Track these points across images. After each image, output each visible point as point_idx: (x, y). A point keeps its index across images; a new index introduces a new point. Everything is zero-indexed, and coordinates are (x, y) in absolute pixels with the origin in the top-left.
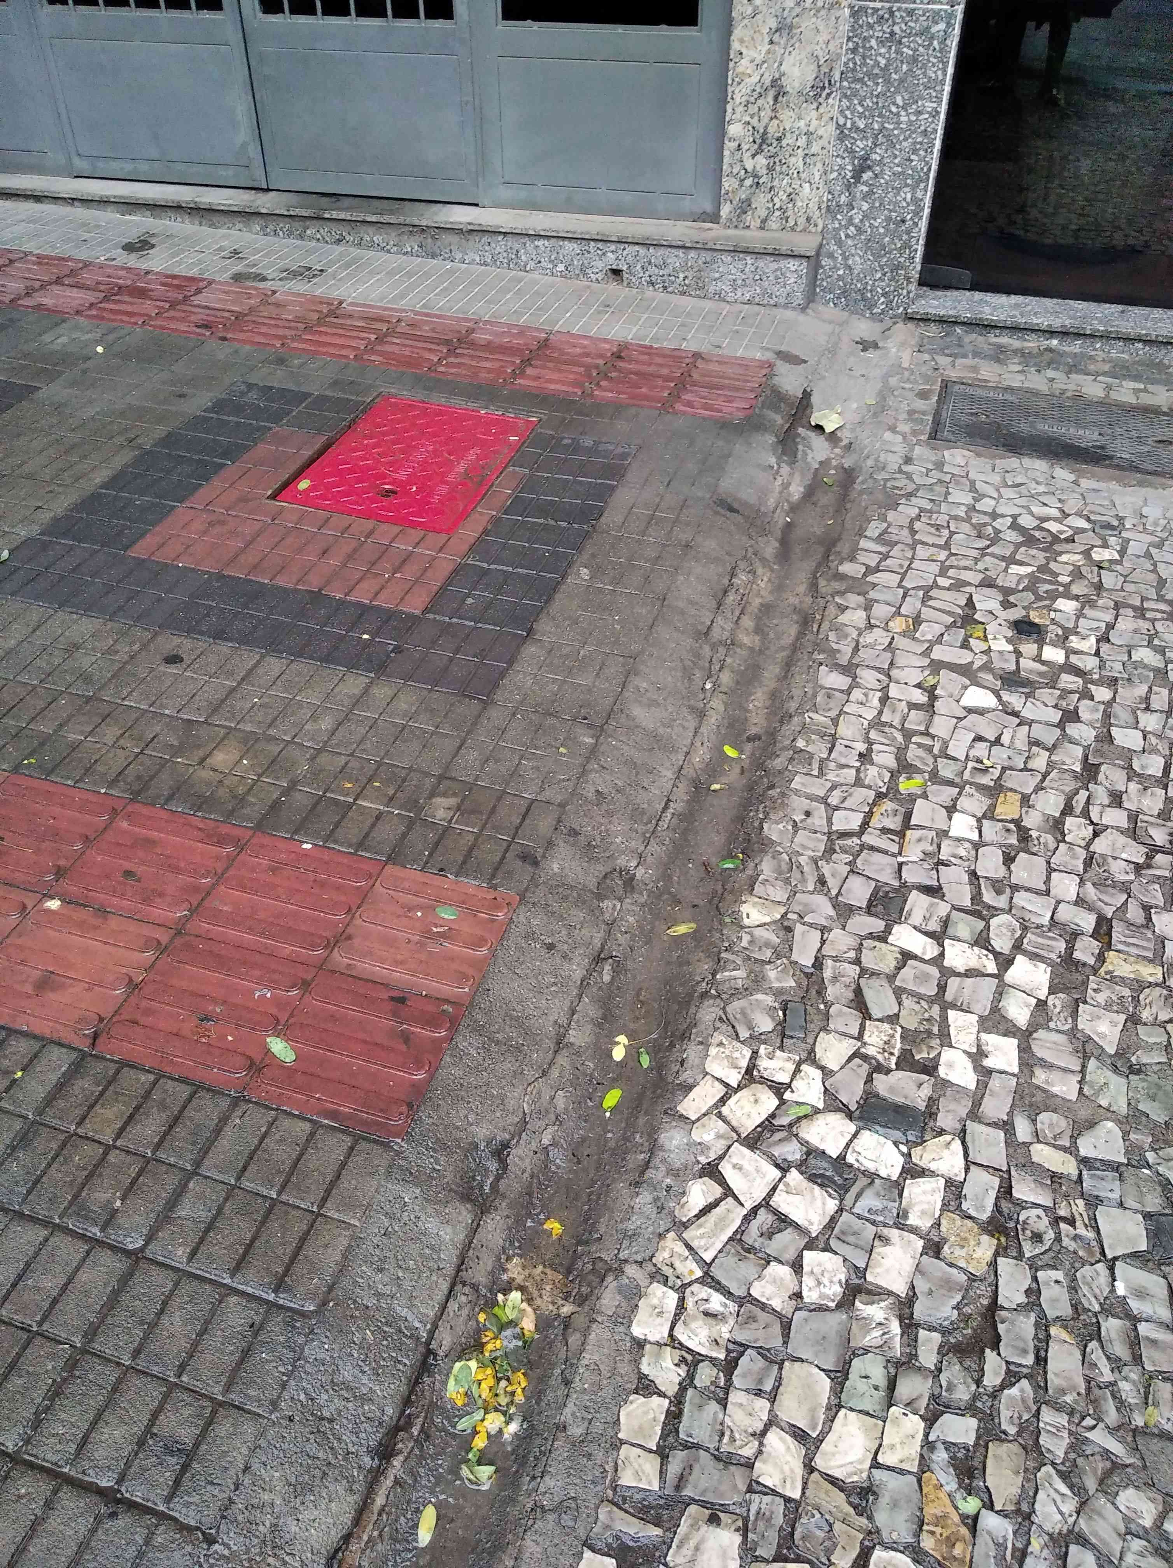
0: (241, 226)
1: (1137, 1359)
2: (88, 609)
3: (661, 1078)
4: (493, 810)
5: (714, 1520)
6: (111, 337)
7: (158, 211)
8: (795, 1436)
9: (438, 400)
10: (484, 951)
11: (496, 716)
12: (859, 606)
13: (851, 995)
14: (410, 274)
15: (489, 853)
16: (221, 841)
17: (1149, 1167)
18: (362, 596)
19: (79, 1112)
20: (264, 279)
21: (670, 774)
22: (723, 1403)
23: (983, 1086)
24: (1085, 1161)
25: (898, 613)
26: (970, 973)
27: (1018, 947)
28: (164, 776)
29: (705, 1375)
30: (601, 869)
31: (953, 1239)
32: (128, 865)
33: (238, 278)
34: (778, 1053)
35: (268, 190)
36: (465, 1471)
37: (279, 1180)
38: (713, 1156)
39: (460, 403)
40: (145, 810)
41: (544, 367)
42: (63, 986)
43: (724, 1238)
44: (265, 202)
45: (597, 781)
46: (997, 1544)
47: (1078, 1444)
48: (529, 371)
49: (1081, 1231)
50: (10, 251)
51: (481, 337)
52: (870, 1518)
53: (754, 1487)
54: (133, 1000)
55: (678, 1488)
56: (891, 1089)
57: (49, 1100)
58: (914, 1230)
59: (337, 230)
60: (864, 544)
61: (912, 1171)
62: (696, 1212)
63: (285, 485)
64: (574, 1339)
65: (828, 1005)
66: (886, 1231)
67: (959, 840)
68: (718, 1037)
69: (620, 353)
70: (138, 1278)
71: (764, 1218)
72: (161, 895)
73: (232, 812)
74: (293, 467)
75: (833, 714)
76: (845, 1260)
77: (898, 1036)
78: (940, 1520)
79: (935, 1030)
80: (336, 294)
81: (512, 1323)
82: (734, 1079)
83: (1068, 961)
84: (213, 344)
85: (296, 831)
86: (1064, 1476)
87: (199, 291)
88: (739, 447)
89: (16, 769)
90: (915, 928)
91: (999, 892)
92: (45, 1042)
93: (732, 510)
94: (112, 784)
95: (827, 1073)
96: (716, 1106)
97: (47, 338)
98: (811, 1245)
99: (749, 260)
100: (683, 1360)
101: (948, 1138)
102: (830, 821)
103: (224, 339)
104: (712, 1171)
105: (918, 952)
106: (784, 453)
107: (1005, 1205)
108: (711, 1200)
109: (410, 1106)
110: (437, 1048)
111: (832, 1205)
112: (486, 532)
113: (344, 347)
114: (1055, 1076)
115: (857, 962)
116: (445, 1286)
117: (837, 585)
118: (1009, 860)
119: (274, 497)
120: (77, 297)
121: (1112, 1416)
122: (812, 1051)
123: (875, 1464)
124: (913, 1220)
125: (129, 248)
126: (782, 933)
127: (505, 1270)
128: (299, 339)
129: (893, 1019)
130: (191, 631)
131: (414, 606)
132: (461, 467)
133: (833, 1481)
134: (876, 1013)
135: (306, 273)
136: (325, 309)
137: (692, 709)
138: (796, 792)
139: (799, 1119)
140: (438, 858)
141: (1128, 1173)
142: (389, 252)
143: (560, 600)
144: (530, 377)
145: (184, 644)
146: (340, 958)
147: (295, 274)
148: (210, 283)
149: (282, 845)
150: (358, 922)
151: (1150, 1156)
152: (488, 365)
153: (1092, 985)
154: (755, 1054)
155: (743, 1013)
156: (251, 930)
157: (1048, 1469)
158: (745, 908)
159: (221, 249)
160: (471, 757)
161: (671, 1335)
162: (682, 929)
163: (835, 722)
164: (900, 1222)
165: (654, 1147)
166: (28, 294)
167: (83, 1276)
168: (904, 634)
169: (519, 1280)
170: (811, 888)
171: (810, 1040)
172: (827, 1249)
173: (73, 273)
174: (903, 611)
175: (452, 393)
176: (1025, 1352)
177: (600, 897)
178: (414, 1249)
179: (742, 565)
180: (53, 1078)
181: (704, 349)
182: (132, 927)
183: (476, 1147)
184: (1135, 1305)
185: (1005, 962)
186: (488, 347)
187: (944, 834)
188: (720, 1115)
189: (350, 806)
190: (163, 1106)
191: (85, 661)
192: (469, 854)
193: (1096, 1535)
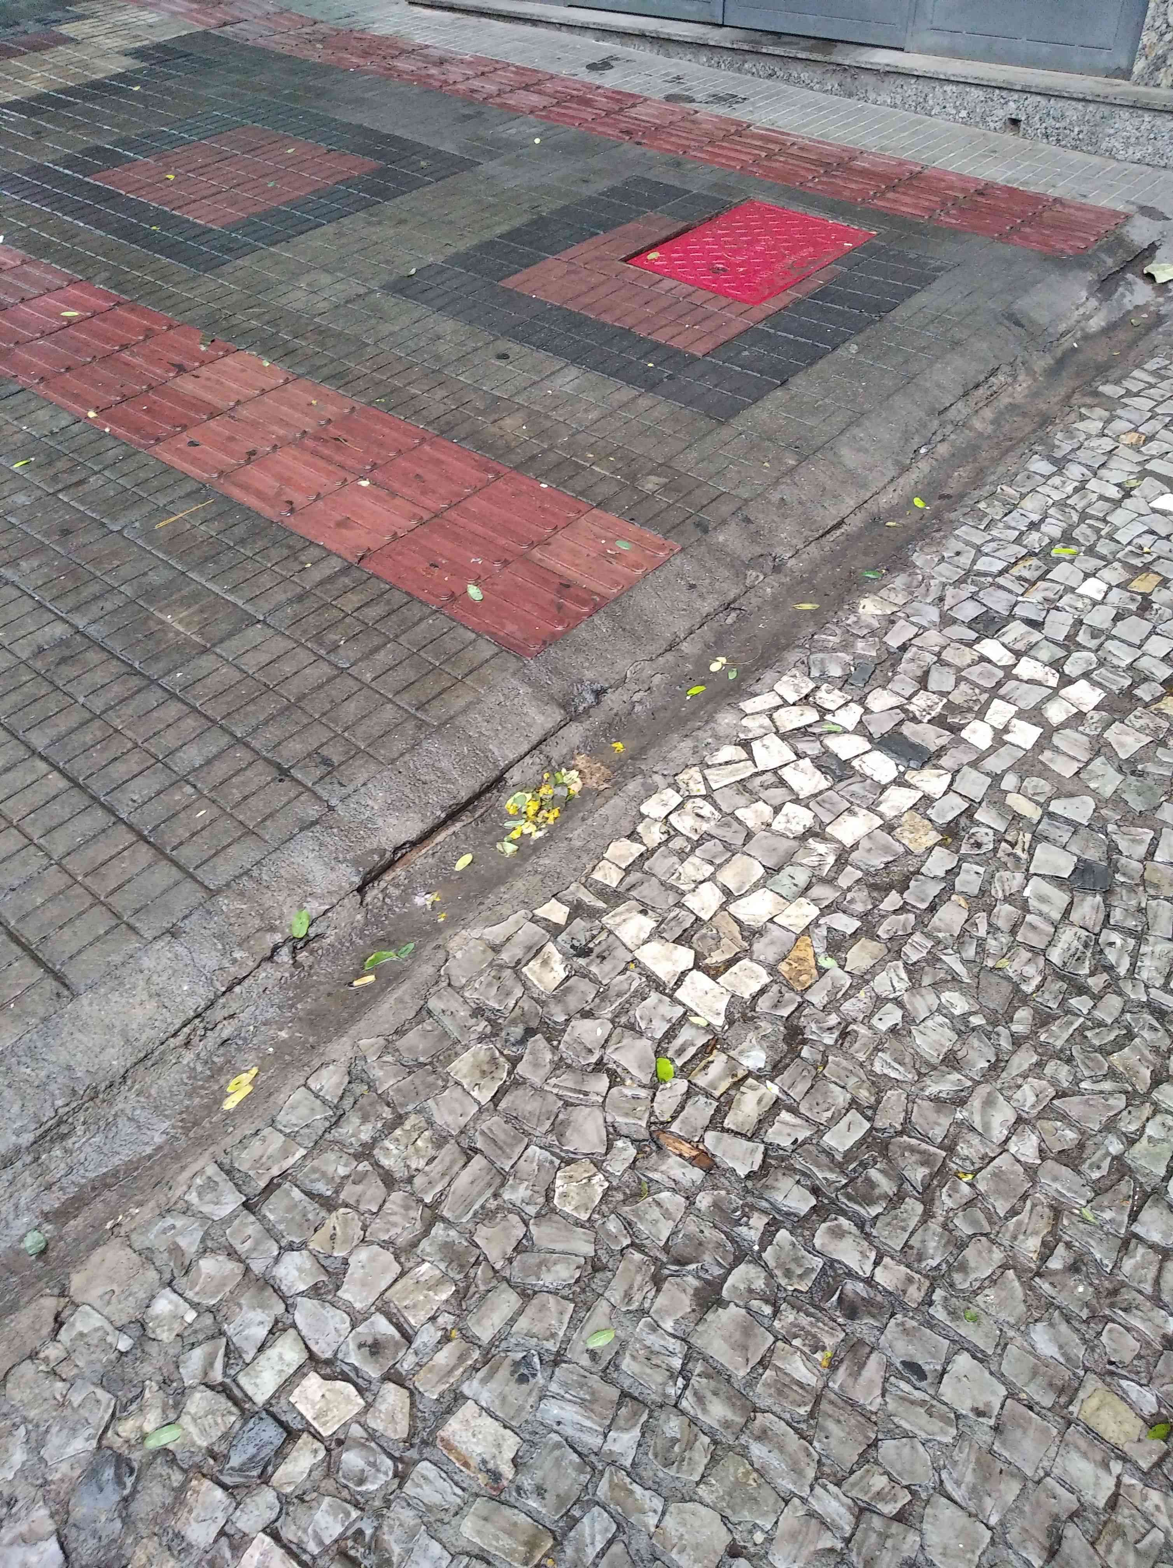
0: (689, 57)
1: (1013, 931)
2: (455, 315)
3: (739, 686)
4: (690, 493)
5: (644, 912)
6: (550, 133)
7: (626, 39)
8: (723, 892)
9: (798, 208)
10: (639, 572)
11: (725, 433)
12: (1101, 419)
13: (919, 673)
14: (821, 109)
15: (674, 517)
16: (487, 470)
17: (1107, 835)
18: (660, 337)
19: (336, 593)
20: (693, 101)
21: (852, 503)
22: (682, 861)
23: (992, 750)
24: (1052, 816)
25: (1135, 430)
26: (1030, 682)
27: (1086, 675)
28: (465, 425)
29: (678, 843)
30: (758, 550)
31: (907, 827)
32: (419, 471)
33: (669, 98)
34: (836, 691)
35: (722, 26)
36: (499, 846)
37: (443, 657)
38: (750, 736)
39: (814, 213)
40: (445, 443)
41: (904, 194)
42: (352, 528)
43: (733, 780)
44: (714, 36)
45: (785, 491)
46: (834, 987)
47: (933, 959)
48: (890, 195)
49: (1018, 851)
50: (497, 62)
51: (859, 164)
52: (751, 945)
53: (679, 905)
54: (393, 545)
55: (628, 890)
56: (915, 733)
57: (321, 583)
58: (881, 816)
59: (772, 65)
60: (1137, 373)
61: (900, 782)
62: (722, 761)
63: (638, 254)
64: (599, 801)
65: (895, 673)
66: (857, 809)
67: (1081, 596)
68: (794, 671)
69: (985, 190)
70: (338, 680)
71: (769, 778)
72: (434, 492)
73: (501, 456)
74: (649, 241)
75: (1024, 490)
76: (816, 816)
77: (941, 705)
78: (800, 960)
79: (976, 708)
80: (747, 118)
81: (564, 785)
82: (792, 698)
83: (1128, 694)
84: (626, 146)
85: (541, 475)
86: (909, 972)
87: (634, 106)
88: (1053, 277)
89: (370, 403)
90: (1003, 644)
91: (1093, 637)
92: (329, 553)
93: (1018, 324)
94: (429, 424)
95: (867, 711)
96: (770, 710)
97: (500, 128)
98: (797, 801)
99: (1147, 117)
100: (668, 832)
101: (942, 772)
102: (974, 562)
103: (639, 143)
104: (746, 745)
105: (994, 659)
106: (1099, 290)
107: (963, 821)
108: (737, 759)
109: (544, 643)
110: (578, 617)
111: (824, 784)
112: (785, 308)
113: (734, 159)
114: (1061, 759)
115: (939, 654)
116: (526, 747)
117: (1088, 400)
118: (1118, 618)
119: (625, 260)
120: (534, 99)
121: (970, 952)
122: (866, 696)
123: (771, 920)
124: (882, 808)
125: (592, 67)
126: (884, 623)
127: (573, 758)
128: (700, 149)
129: (943, 694)
130: (522, 339)
131: (698, 350)
132: (789, 261)
133: (737, 921)
134: (932, 685)
135: (730, 99)
136: (733, 129)
137: (897, 463)
138: (957, 537)
139: (830, 732)
140: (634, 513)
141: (1083, 832)
142: (812, 88)
143: (821, 365)
144: (888, 200)
145: (514, 348)
146: (537, 554)
147: (718, 99)
148: (646, 100)
149: (527, 481)
150: (558, 536)
151: (1111, 828)
152: (853, 186)
153: (1136, 713)
154: (817, 688)
155: (822, 661)
156: (484, 525)
157: (900, 964)
158: (863, 602)
159: (667, 75)
160: (692, 455)
161: (666, 817)
162: (807, 606)
163: (1023, 496)
164: (872, 808)
165: (710, 719)
166: (498, 95)
167: (307, 671)
168: (1131, 446)
169: (581, 766)
170: (929, 600)
171: (866, 690)
172: (807, 807)
173: (539, 82)
174: (1141, 429)
175: (811, 204)
176: (923, 900)
177: (748, 567)
178: (515, 719)
179: (1006, 369)
180: (328, 572)
181: (1068, 197)
182: (409, 507)
183: (581, 682)
184: (1033, 903)
185: (1067, 681)
186: (863, 173)
187: (1072, 590)
188: (770, 717)
189: (584, 468)
190: (388, 602)
191: (442, 347)
192: (657, 515)
193: (912, 1004)
